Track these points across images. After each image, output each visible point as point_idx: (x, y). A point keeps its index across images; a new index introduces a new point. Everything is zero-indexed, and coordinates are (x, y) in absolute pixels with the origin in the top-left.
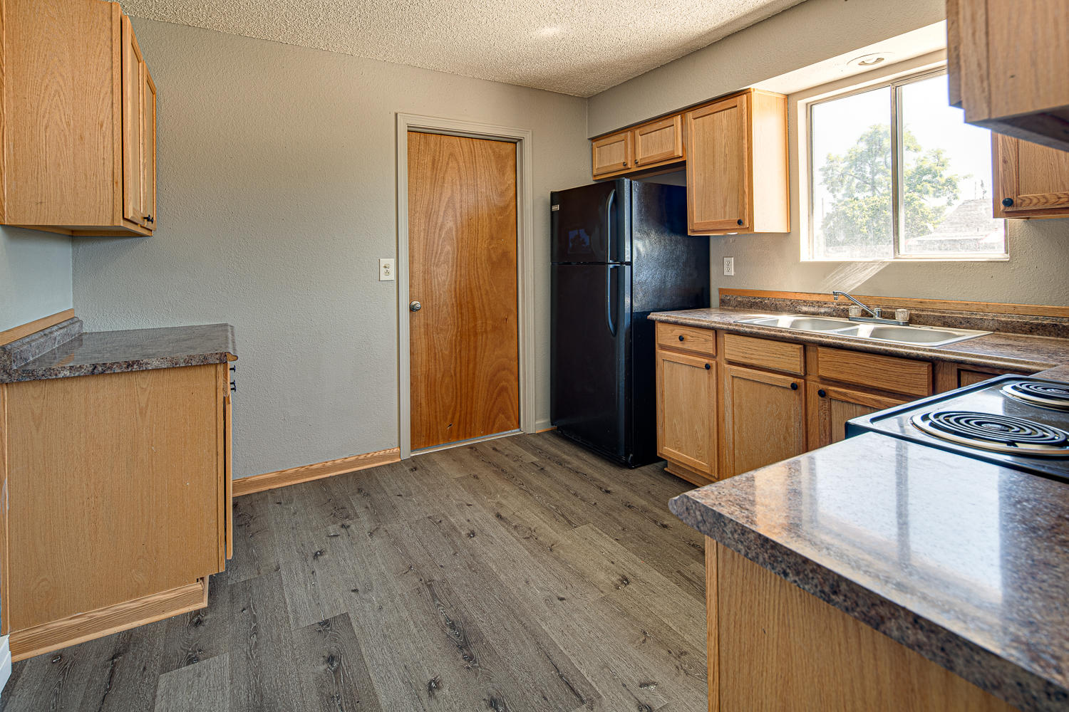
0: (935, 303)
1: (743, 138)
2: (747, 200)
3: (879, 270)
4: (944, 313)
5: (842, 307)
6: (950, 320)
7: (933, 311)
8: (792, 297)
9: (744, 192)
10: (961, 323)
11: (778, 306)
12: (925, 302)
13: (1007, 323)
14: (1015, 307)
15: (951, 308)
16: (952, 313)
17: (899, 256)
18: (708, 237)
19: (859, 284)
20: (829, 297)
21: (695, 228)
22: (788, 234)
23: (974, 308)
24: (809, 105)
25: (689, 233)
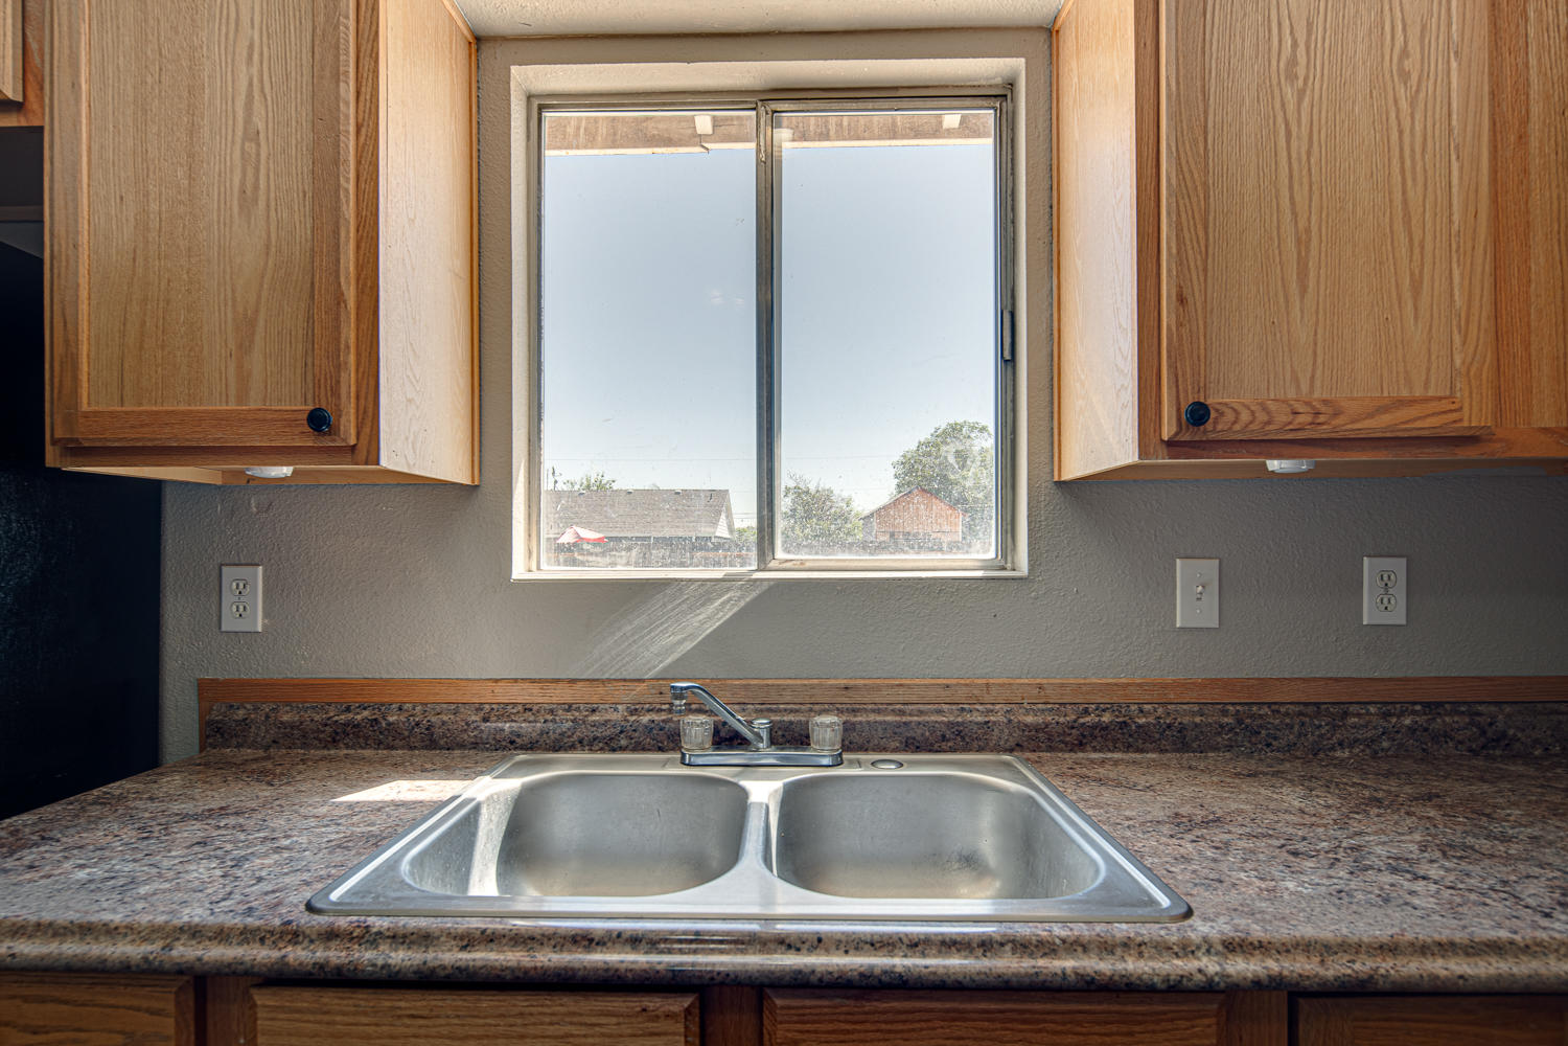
0: (878, 688)
1: (336, 77)
2: (349, 334)
3: (742, 603)
4: (902, 713)
5: (645, 719)
6: (919, 732)
7: (878, 711)
8: (487, 696)
9: (339, 299)
10: (944, 736)
11: (438, 732)
12: (856, 688)
13: (1037, 729)
14: (1040, 687)
15: (914, 699)
16: (921, 713)
17: (773, 564)
18: (157, 486)
19: (688, 646)
20: (601, 690)
21: (84, 434)
22: (470, 490)
23: (961, 695)
24: (536, 103)
25: (52, 458)
